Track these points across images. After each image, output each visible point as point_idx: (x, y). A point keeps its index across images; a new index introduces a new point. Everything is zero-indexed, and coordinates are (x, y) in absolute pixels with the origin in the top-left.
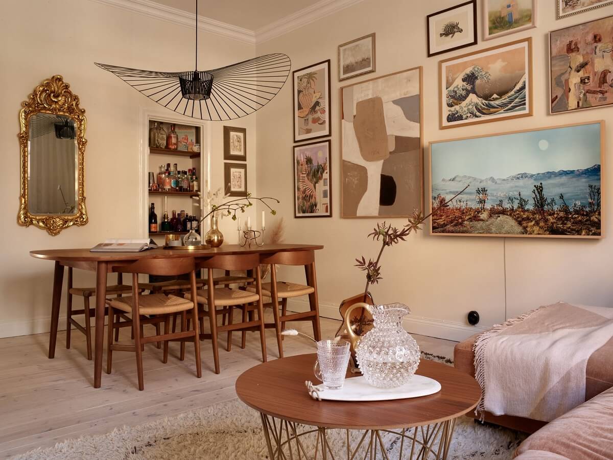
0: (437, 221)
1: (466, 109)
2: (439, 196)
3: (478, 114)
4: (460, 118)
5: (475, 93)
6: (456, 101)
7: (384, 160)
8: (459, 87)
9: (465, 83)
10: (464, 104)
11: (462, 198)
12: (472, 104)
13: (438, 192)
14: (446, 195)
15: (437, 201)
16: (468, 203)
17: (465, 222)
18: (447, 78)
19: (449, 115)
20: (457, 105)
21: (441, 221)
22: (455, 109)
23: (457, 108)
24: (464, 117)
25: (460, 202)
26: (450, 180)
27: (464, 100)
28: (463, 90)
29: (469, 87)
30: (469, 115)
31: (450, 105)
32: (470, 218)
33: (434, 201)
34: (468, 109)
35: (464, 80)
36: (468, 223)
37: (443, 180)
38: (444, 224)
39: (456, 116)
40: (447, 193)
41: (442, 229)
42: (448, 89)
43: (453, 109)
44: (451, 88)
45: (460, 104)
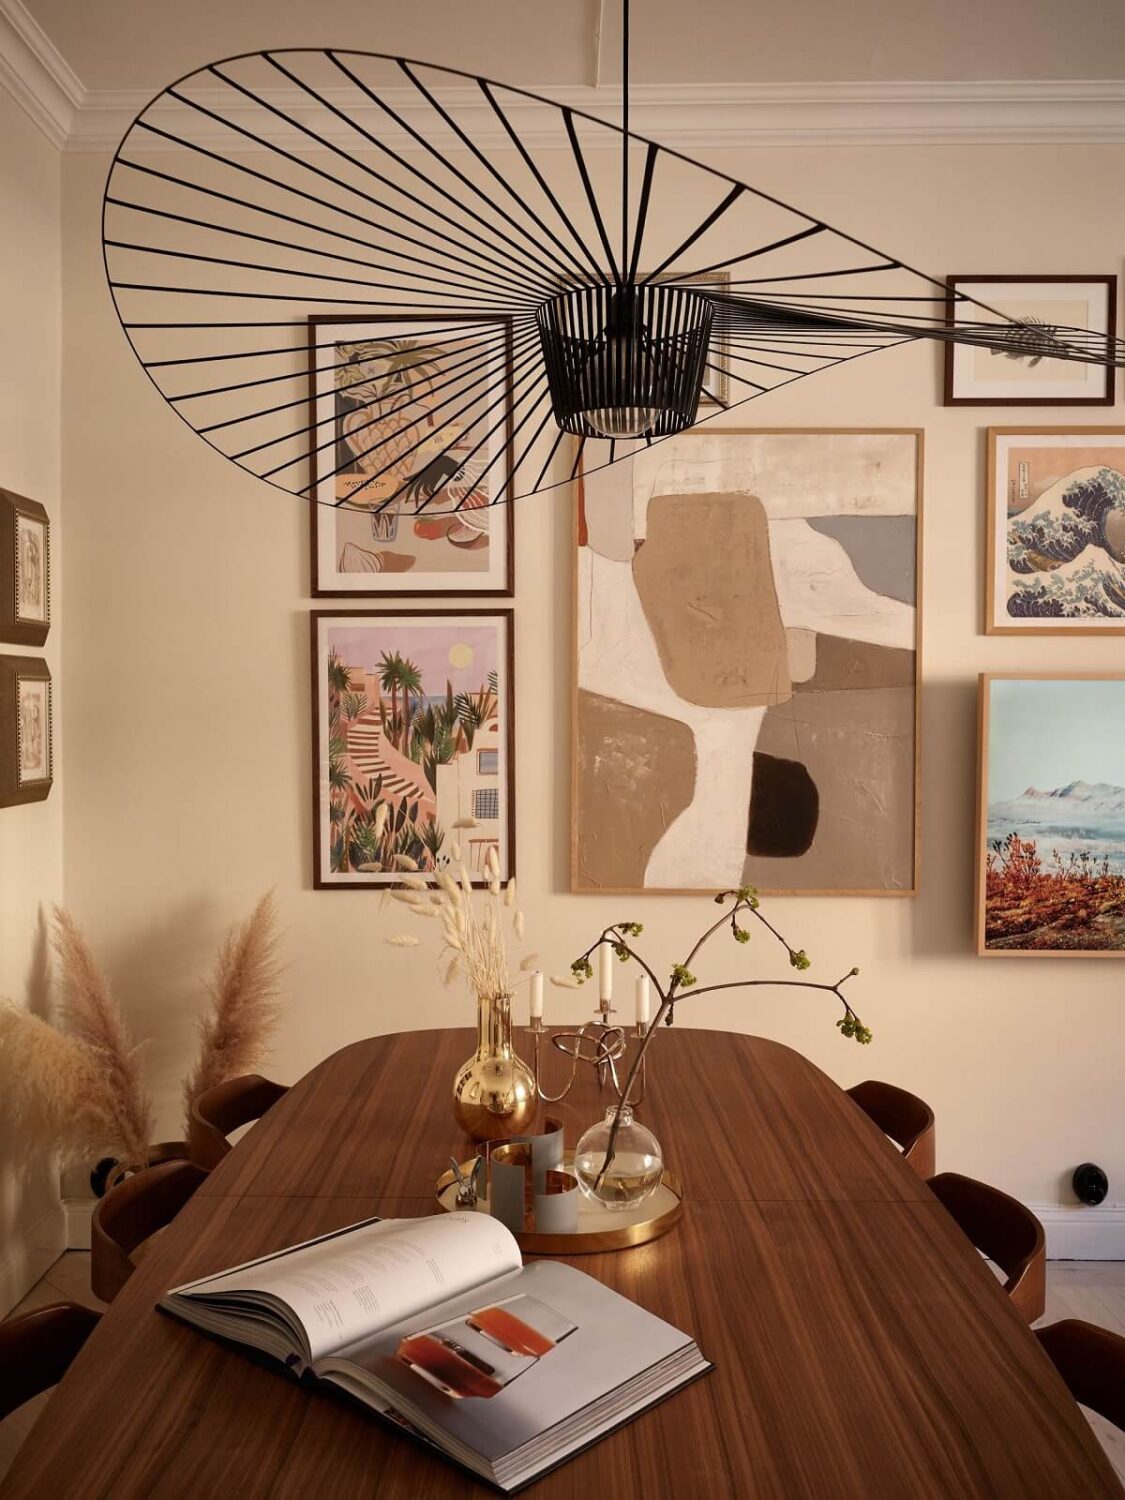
0: (1002, 914)
1: (1073, 586)
2: (1012, 839)
3: (1111, 606)
4: (1055, 610)
5: (1102, 544)
6: (1039, 559)
7: (770, 709)
8: (1052, 517)
9: (1071, 511)
10: (1066, 570)
11: (1090, 847)
12: (1095, 575)
13: (1010, 828)
14: (1036, 837)
15: (1006, 855)
16: (1110, 862)
17: (1100, 919)
18: (1013, 483)
19: (1016, 595)
20: (1045, 570)
21: (1018, 915)
22: (1037, 581)
23: (1045, 578)
24: (1067, 608)
25: (1084, 857)
26: (1053, 794)
27: (1067, 561)
28: (1065, 528)
29: (1087, 526)
30: (1083, 605)
31: (1017, 566)
32: (1114, 907)
33: (993, 853)
34: (1081, 589)
35: (1068, 501)
36: (1107, 920)
37: (1030, 793)
38: (1028, 921)
39: (1040, 601)
40: (1040, 832)
41: (1018, 938)
42: (1019, 518)
43: (1028, 579)
44: (1026, 517)
45: (1054, 568)
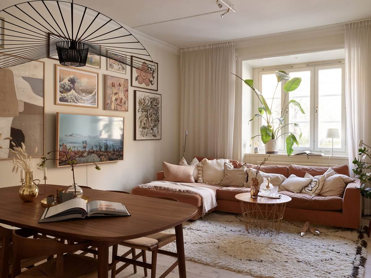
0: (61, 159)
1: (70, 97)
2: (63, 144)
3: (76, 101)
4: (67, 101)
5: (74, 89)
6: (64, 91)
7: (14, 118)
8: (66, 83)
9: (69, 83)
10: (69, 93)
11: (75, 145)
12: (73, 95)
13: (63, 142)
14: (67, 144)
15: (62, 147)
16: (78, 148)
17: (77, 158)
18: (60, 76)
19: (61, 98)
20: (65, 93)
21: (64, 159)
22: (64, 95)
23: (65, 95)
24: (69, 101)
25: (74, 147)
26: (70, 136)
27: (69, 92)
28: (68, 86)
29: (72, 86)
30: (71, 101)
31: (61, 92)
32: (79, 156)
33: (60, 147)
34: (71, 97)
35: (69, 81)
36: (78, 159)
37: (66, 135)
38: (66, 160)
39: (65, 99)
40: (68, 143)
41: (64, 163)
42: (61, 83)
43: (63, 95)
44: (62, 83)
45: (67, 93)
